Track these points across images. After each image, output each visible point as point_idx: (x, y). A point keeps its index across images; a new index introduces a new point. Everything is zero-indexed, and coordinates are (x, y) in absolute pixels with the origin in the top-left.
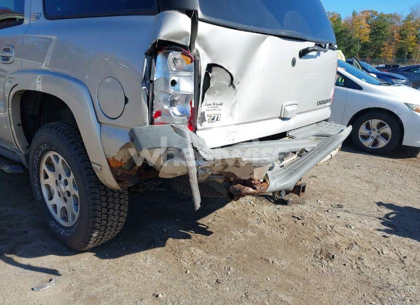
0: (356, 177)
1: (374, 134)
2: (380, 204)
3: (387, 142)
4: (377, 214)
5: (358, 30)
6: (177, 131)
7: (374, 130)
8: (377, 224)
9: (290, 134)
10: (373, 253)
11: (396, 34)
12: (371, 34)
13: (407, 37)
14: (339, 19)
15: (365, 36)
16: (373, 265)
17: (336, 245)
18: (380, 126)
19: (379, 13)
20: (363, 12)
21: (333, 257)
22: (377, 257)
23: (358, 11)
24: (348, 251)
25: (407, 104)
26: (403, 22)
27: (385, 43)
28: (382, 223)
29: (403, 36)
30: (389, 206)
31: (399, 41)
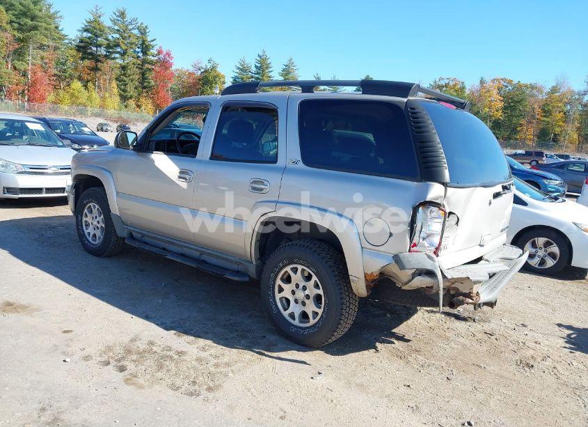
0: (530, 299)
1: (541, 253)
2: (559, 325)
3: (555, 262)
4: (560, 334)
5: (487, 102)
6: (429, 257)
7: (541, 248)
8: (562, 342)
9: (485, 257)
10: (564, 365)
11: (538, 110)
12: (505, 108)
13: (551, 115)
14: (463, 88)
15: (497, 111)
16: (567, 373)
17: (533, 357)
18: (547, 244)
19: (515, 82)
20: (493, 81)
21: (532, 366)
22: (568, 367)
23: (488, 79)
24: (543, 362)
25: (574, 224)
26: (547, 94)
27: (523, 122)
28: (566, 342)
29: (546, 112)
30: (569, 327)
31: (542, 119)
